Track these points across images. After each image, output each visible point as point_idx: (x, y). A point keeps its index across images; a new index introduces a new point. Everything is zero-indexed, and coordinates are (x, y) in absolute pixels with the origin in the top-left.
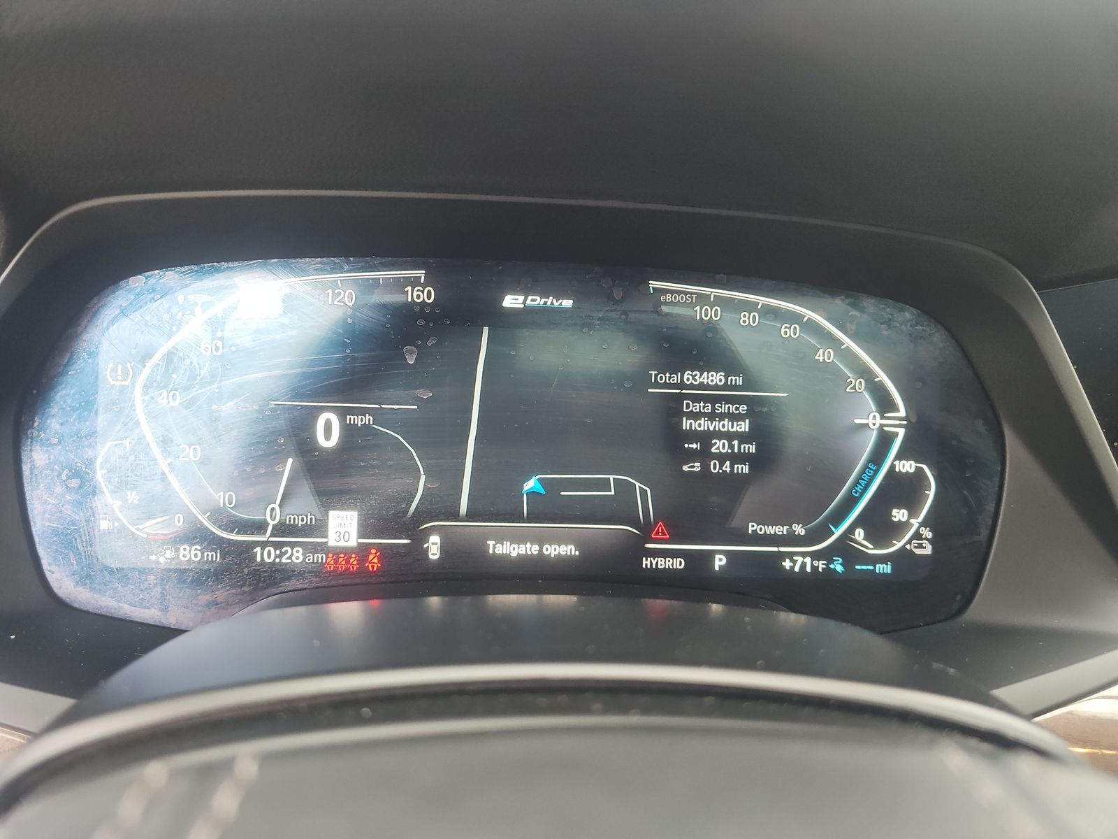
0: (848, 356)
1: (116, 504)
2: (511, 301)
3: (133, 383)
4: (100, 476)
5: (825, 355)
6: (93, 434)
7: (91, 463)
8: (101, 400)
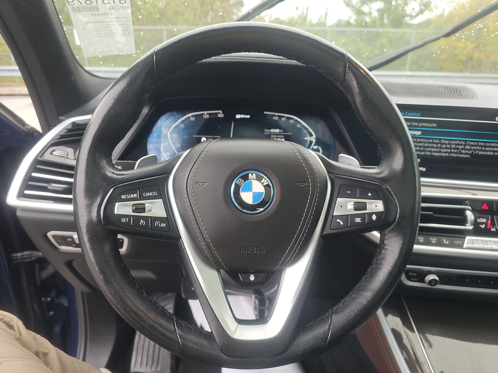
0: (303, 126)
1: (165, 155)
2: (238, 116)
3: (168, 133)
4: (162, 149)
5: (298, 126)
6: (161, 142)
7: (160, 147)
8: (162, 136)
